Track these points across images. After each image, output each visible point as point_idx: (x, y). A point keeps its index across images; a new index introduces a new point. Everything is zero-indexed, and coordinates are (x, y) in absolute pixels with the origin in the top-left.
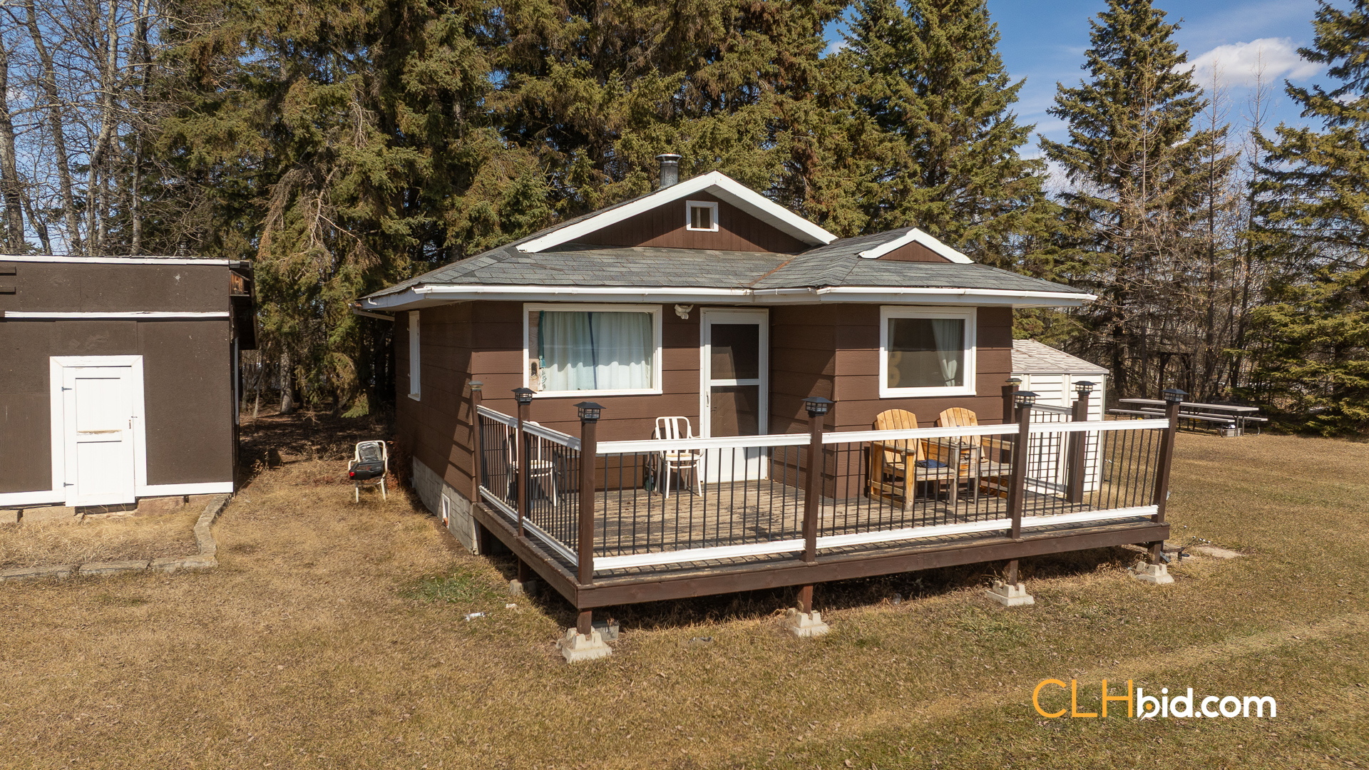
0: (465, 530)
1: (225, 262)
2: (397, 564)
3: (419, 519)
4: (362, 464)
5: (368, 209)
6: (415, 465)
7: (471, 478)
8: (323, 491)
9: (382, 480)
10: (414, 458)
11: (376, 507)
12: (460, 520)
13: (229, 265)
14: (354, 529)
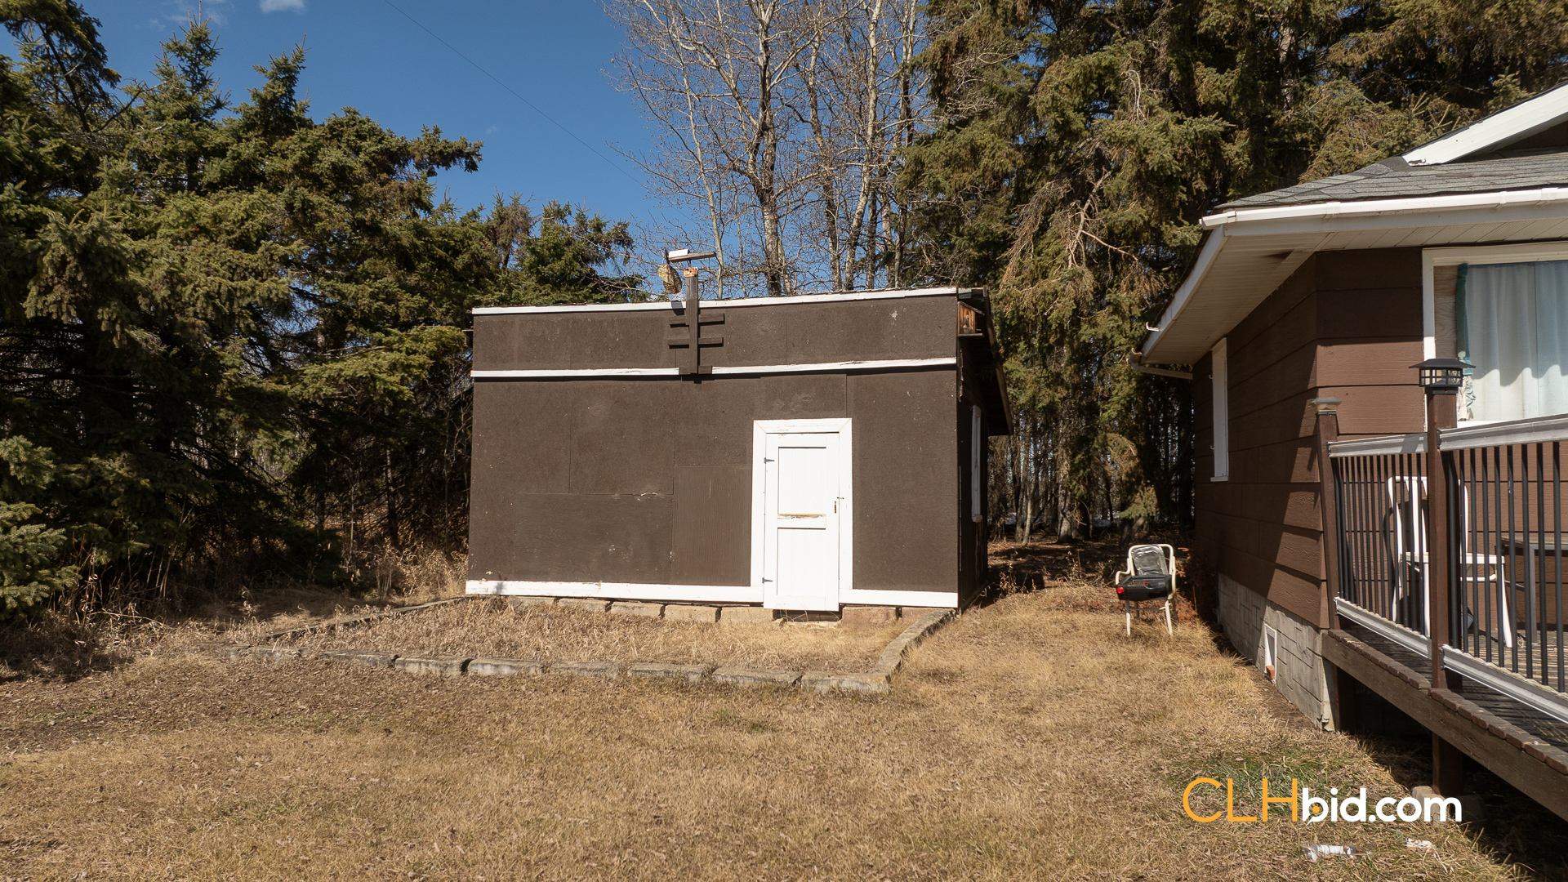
0: (1306, 683)
1: (952, 290)
2: (1174, 727)
3: (1225, 663)
4: (1137, 577)
5: (1143, 212)
6: (1221, 587)
7: (1317, 582)
8: (1081, 618)
9: (1167, 604)
10: (1220, 576)
11: (1156, 644)
12: (1296, 665)
13: (957, 295)
14: (1114, 669)
